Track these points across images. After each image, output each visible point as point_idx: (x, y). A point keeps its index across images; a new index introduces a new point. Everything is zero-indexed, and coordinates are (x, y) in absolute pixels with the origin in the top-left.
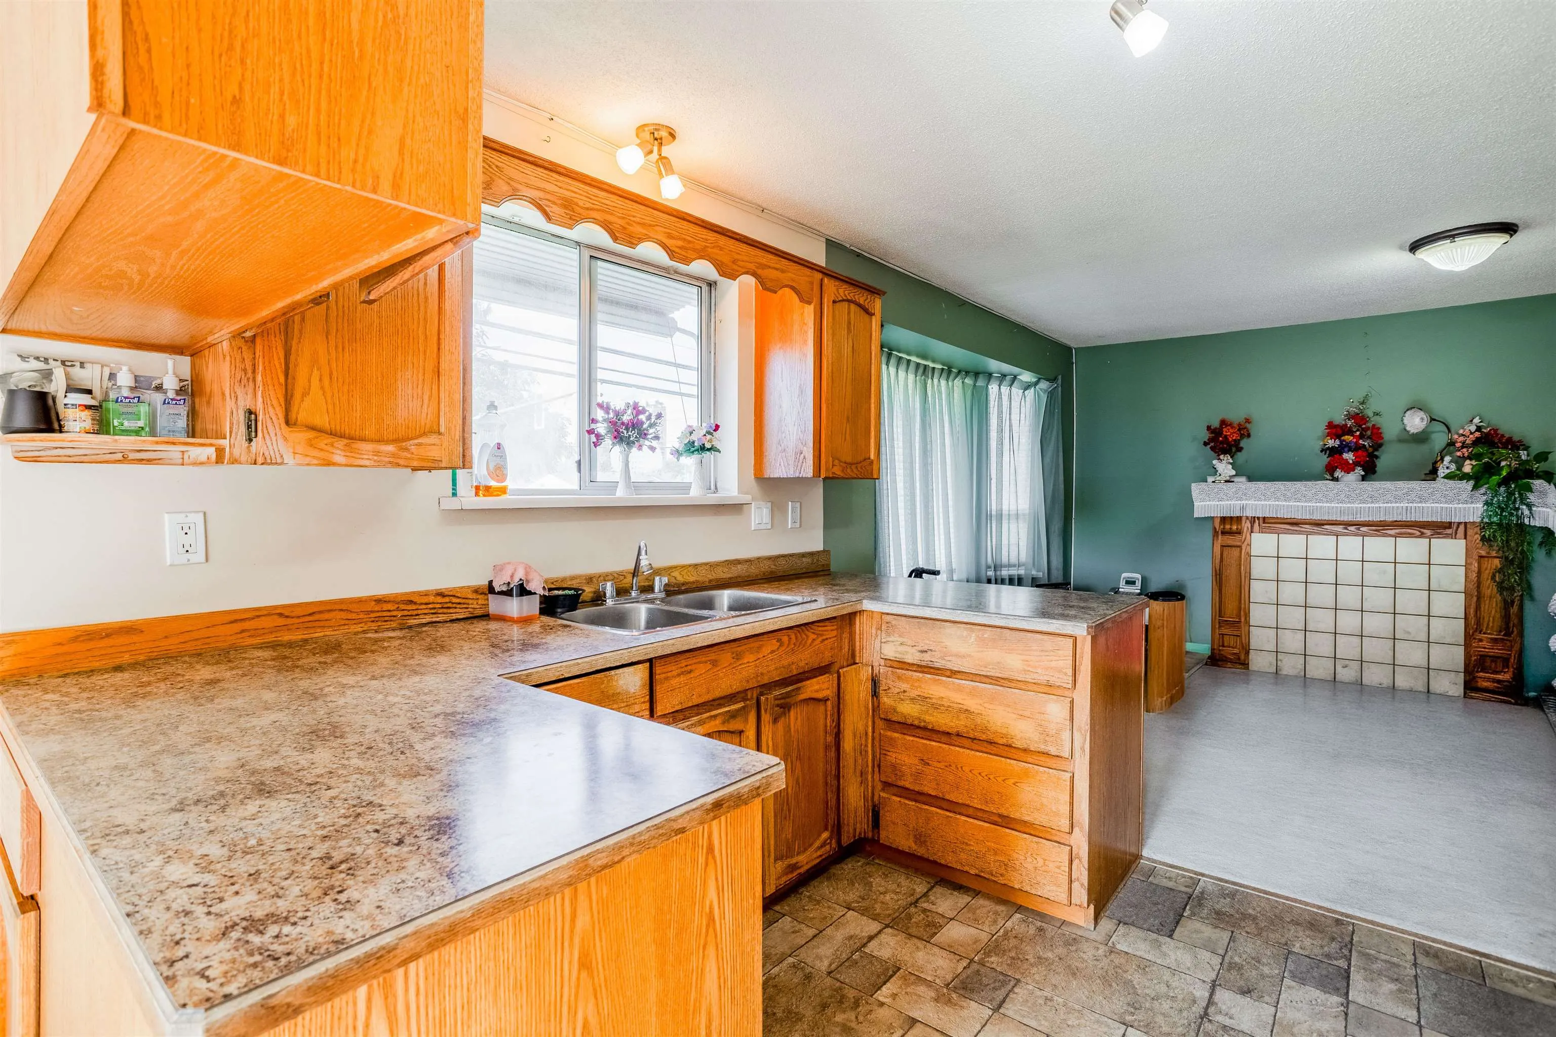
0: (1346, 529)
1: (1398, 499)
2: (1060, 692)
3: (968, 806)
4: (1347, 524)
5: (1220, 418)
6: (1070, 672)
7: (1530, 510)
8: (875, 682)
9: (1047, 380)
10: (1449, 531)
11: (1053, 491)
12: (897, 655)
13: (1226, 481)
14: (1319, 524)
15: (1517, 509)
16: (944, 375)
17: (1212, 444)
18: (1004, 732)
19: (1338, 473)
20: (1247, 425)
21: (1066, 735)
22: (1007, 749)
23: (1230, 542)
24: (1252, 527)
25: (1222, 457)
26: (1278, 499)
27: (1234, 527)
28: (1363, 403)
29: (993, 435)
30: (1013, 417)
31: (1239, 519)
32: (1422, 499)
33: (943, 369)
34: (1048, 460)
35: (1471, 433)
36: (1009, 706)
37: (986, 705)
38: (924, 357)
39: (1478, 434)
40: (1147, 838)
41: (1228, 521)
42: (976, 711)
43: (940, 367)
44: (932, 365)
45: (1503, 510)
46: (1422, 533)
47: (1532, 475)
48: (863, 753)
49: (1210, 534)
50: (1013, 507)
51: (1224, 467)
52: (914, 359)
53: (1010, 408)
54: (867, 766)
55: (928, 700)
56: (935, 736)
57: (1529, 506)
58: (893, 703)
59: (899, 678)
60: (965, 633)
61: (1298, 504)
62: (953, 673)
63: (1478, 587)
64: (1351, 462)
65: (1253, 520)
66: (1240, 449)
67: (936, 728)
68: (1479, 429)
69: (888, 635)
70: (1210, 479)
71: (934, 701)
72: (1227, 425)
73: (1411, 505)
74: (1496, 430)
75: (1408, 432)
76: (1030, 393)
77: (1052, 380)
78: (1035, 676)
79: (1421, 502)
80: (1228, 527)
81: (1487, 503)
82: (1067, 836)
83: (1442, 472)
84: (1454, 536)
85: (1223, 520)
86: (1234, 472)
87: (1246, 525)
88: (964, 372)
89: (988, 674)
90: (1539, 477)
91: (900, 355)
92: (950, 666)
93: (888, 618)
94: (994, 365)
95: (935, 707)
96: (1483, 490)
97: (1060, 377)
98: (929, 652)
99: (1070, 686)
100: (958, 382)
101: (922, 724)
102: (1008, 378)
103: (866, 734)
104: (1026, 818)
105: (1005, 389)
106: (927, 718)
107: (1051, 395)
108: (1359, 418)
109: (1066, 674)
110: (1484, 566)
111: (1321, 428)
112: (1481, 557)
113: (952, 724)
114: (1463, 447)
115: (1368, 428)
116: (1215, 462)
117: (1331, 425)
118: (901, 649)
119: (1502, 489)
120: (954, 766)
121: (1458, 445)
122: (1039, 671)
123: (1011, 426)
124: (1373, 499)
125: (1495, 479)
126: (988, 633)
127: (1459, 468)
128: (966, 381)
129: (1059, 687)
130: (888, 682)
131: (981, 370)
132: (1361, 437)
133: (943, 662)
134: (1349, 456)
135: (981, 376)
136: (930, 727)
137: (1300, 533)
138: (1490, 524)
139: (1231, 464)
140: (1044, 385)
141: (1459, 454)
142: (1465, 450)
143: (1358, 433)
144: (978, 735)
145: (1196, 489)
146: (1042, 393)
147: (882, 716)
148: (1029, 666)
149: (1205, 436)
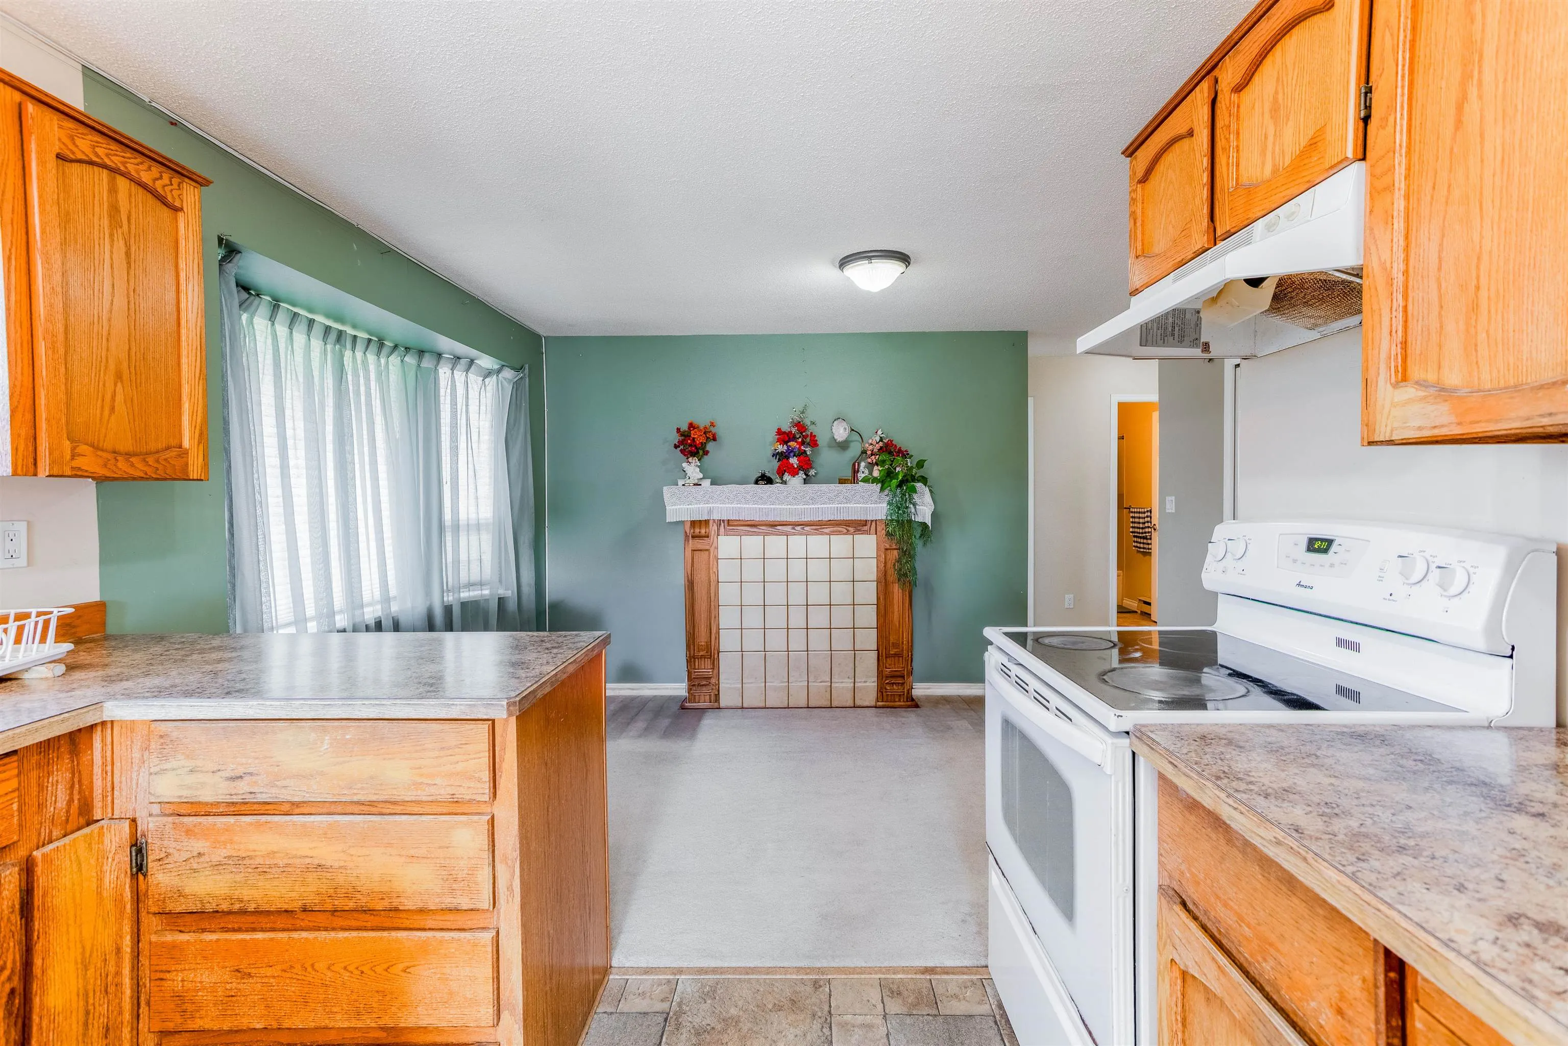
0: (793, 529)
1: (831, 500)
2: (473, 809)
3: (326, 1028)
4: (794, 525)
5: (689, 421)
6: (486, 775)
7: (915, 508)
8: (138, 850)
9: (513, 368)
10: (866, 528)
11: (522, 497)
12: (185, 793)
13: (694, 485)
14: (773, 525)
15: (907, 508)
16: (373, 347)
17: (682, 447)
18: (384, 889)
19: (786, 477)
20: (712, 429)
21: (484, 875)
22: (391, 914)
23: (700, 547)
24: (718, 529)
25: (690, 459)
26: (739, 502)
27: (703, 531)
28: (803, 412)
29: (445, 430)
30: (470, 408)
31: (707, 522)
32: (848, 501)
33: (370, 341)
34: (514, 460)
35: (877, 443)
36: (390, 845)
37: (352, 851)
38: (339, 319)
39: (881, 444)
40: (620, 933)
41: (697, 525)
42: (336, 865)
43: (367, 336)
44: (350, 331)
45: (899, 509)
46: (848, 531)
47: (914, 479)
48: (112, 989)
49: (681, 538)
50: (473, 516)
51: (692, 469)
52: (319, 318)
53: (467, 398)
54: (121, 1013)
55: (247, 862)
56: (264, 921)
57: (915, 505)
58: (176, 881)
59: (189, 832)
60: (313, 736)
61: (756, 506)
62: (294, 808)
63: (885, 575)
64: (796, 466)
65: (719, 522)
66: (706, 453)
67: (266, 907)
68: (881, 440)
69: (165, 758)
70: (681, 482)
71: (259, 860)
72: (694, 428)
73: (840, 505)
74: (891, 441)
75: (835, 440)
76: (492, 381)
77: (517, 369)
78: (433, 790)
79: (847, 503)
80: (697, 531)
81: (889, 504)
82: (492, 1030)
83: (861, 476)
84: (868, 532)
85: (693, 523)
86: (701, 476)
87: (713, 528)
88: (404, 348)
89: (355, 799)
90: (919, 481)
91: (295, 310)
92: (285, 795)
93: (163, 727)
94: (445, 343)
95: (262, 871)
96: (886, 492)
97: (527, 366)
98: (247, 778)
99: (486, 798)
100: (395, 359)
101: (237, 907)
102: (463, 361)
103: (118, 950)
104: (424, 1022)
105: (459, 375)
106: (245, 892)
107: (517, 385)
108: (800, 426)
109: (479, 780)
110: (888, 557)
111: (772, 436)
112: (886, 549)
113: (293, 894)
114: (872, 455)
115: (807, 436)
116: (684, 465)
117: (779, 432)
118: (191, 779)
119: (899, 491)
120: (298, 967)
121: (869, 453)
122: (438, 781)
123: (468, 419)
124: (813, 500)
125: (895, 482)
126: (352, 732)
127: (871, 473)
128: (407, 359)
129: (470, 801)
130: (166, 843)
131: (425, 348)
132: (803, 443)
133: (274, 790)
134: (794, 461)
135: (427, 355)
136: (252, 907)
137: (758, 534)
138: (892, 520)
139: (699, 467)
140: (508, 374)
141: (869, 460)
142: (873, 457)
143: (800, 440)
144: (339, 903)
145: (668, 492)
146: (505, 384)
147: (154, 909)
148: (422, 775)
149: (676, 438)
